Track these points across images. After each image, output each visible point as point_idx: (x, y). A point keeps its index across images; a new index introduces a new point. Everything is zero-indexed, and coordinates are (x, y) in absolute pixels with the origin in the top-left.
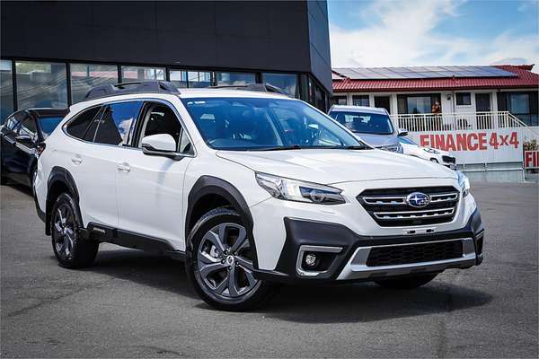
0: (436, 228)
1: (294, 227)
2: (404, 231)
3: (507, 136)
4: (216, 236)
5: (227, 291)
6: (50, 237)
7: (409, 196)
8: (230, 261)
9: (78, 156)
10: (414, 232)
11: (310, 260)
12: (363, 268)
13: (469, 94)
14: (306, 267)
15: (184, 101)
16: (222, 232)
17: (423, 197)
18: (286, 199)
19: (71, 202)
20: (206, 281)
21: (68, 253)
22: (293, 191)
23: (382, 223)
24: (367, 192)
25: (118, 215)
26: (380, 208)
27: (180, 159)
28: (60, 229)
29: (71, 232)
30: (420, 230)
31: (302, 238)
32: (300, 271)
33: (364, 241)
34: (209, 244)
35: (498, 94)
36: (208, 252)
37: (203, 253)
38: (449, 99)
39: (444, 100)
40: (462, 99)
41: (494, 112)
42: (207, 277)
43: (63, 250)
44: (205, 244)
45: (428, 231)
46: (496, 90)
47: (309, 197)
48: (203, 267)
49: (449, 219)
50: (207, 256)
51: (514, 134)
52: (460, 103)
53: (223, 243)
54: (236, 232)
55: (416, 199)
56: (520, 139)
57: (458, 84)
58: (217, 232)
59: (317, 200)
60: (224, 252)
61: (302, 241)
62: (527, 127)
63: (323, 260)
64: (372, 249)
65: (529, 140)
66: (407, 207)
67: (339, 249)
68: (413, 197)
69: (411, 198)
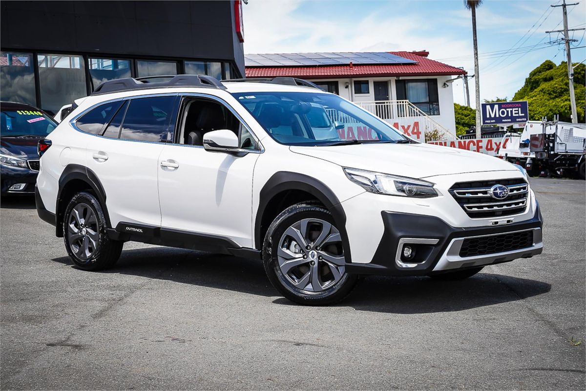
0: (514, 218)
1: (390, 219)
2: (489, 222)
3: (409, 126)
4: (297, 231)
5: (310, 286)
6: (63, 239)
7: (492, 189)
8: (313, 256)
9: (102, 153)
10: (497, 223)
11: (408, 252)
12: (457, 258)
13: (367, 82)
14: (404, 259)
15: (236, 96)
16: (304, 228)
17: (503, 189)
18: (381, 193)
19: (93, 201)
20: (287, 276)
21: (88, 254)
22: (388, 185)
23: (472, 215)
24: (457, 186)
25: (161, 213)
26: (469, 200)
27: (243, 155)
28: (76, 230)
29: (92, 232)
30: (502, 220)
31: (401, 231)
32: (400, 263)
33: (458, 232)
34: (290, 239)
35: (397, 82)
36: (288, 248)
37: (285, 250)
38: (347, 87)
39: (341, 89)
40: (360, 87)
41: (393, 101)
42: (288, 273)
43: (82, 252)
44: (285, 240)
45: (508, 221)
46: (395, 78)
47: (403, 191)
48: (283, 264)
49: (522, 209)
50: (288, 251)
51: (416, 124)
52: (358, 91)
53: (305, 238)
54: (319, 228)
55: (498, 191)
56: (422, 129)
57: (356, 71)
58: (299, 228)
59: (411, 194)
60: (307, 248)
61: (400, 234)
62: (427, 116)
63: (419, 251)
64: (465, 240)
65: (431, 130)
66: (490, 199)
67: (435, 241)
68: (496, 189)
69: (495, 190)
